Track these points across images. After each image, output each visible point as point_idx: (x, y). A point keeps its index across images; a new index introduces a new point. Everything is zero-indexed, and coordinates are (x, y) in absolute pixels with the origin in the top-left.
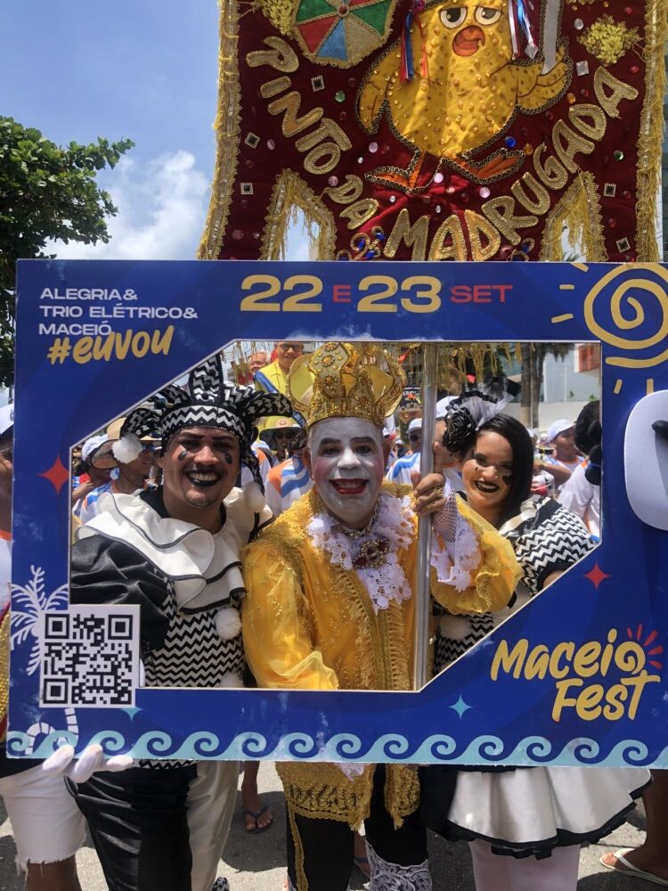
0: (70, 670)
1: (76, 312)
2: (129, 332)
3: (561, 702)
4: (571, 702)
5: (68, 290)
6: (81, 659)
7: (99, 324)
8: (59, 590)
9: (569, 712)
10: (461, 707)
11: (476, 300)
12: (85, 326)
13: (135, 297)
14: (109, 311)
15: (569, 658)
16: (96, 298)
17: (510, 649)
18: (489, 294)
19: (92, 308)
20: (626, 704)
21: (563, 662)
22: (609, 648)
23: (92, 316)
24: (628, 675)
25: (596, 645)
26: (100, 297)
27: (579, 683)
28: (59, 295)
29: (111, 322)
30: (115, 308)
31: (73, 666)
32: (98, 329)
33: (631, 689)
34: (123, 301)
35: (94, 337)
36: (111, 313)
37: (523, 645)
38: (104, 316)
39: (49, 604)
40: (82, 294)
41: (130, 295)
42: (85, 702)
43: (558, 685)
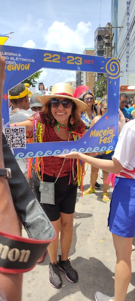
0: (11, 140)
1: (7, 58)
2: (20, 64)
3: (101, 140)
4: (102, 141)
5: (5, 53)
6: (14, 138)
7: (13, 61)
8: (8, 123)
9: (102, 142)
10: (85, 143)
11: (88, 63)
12: (10, 62)
13: (21, 56)
14: (15, 59)
15: (102, 133)
16: (12, 55)
17: (93, 131)
18: (90, 62)
19: (11, 58)
20: (110, 140)
21: (101, 134)
22: (108, 130)
23: (11, 59)
24: (111, 135)
25: (106, 130)
26: (13, 55)
27: (104, 137)
28: (3, 53)
29: (16, 61)
30: (16, 58)
31: (12, 140)
32: (13, 63)
33: (111, 137)
34: (18, 56)
35: (12, 65)
36: (16, 59)
37: (95, 130)
38: (14, 60)
39: (5, 127)
40: (8, 54)
41: (20, 55)
42: (15, 147)
43: (101, 138)
